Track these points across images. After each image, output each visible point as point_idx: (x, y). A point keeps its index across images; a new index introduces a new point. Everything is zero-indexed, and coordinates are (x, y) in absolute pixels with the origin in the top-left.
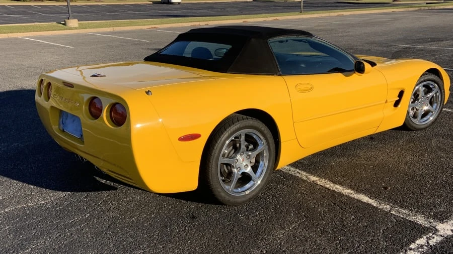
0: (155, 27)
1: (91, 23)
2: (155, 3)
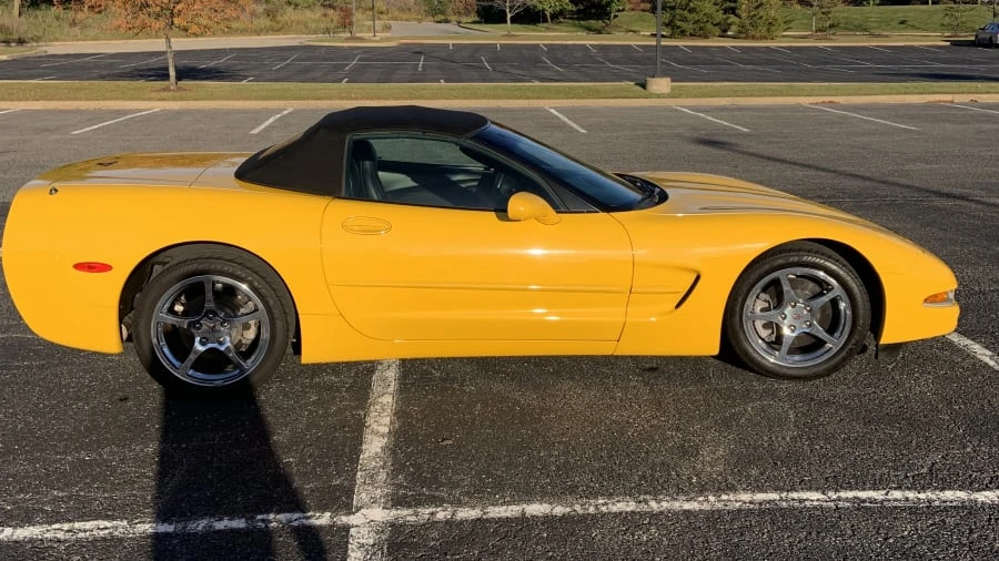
0: (831, 102)
1: (700, 87)
2: (955, 44)
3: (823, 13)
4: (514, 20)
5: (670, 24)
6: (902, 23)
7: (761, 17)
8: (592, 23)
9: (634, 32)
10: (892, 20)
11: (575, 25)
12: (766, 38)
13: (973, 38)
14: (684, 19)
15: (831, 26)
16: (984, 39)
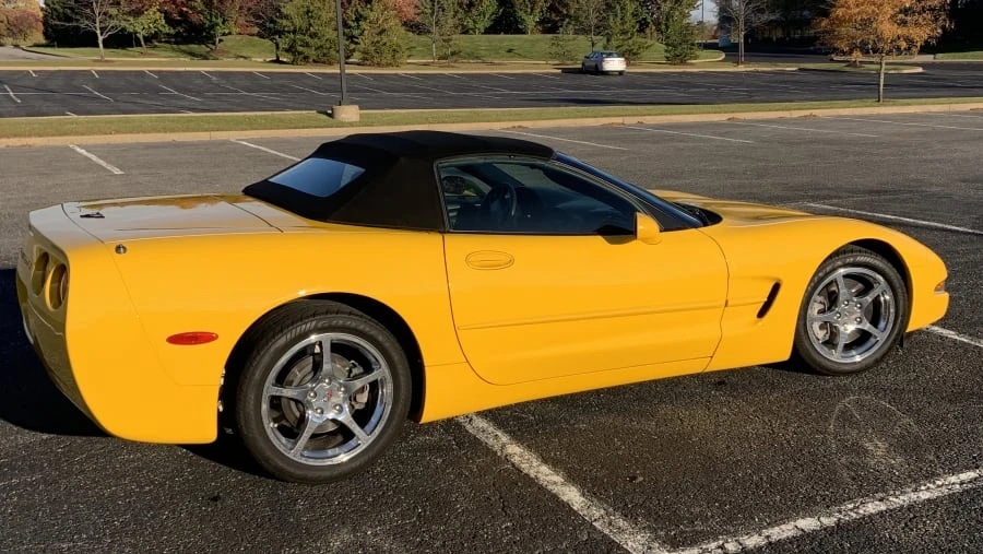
0: (520, 127)
1: (387, 115)
2: (567, 71)
3: (444, 41)
4: (107, 44)
5: (290, 50)
6: (510, 51)
7: (385, 44)
8: (194, 47)
9: (245, 58)
10: (501, 48)
11: (174, 50)
12: (390, 65)
13: (580, 66)
14: (307, 45)
15: (453, 54)
16: (590, 67)
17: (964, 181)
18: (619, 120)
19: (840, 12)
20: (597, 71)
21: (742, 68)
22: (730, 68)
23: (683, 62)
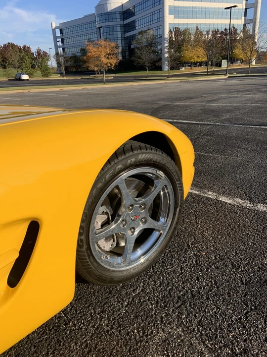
13: (14, 78)
16: (17, 78)
17: (138, 102)
18: (21, 91)
19: (89, 54)
20: (20, 79)
21: (65, 78)
22: (62, 78)
23: (47, 77)
